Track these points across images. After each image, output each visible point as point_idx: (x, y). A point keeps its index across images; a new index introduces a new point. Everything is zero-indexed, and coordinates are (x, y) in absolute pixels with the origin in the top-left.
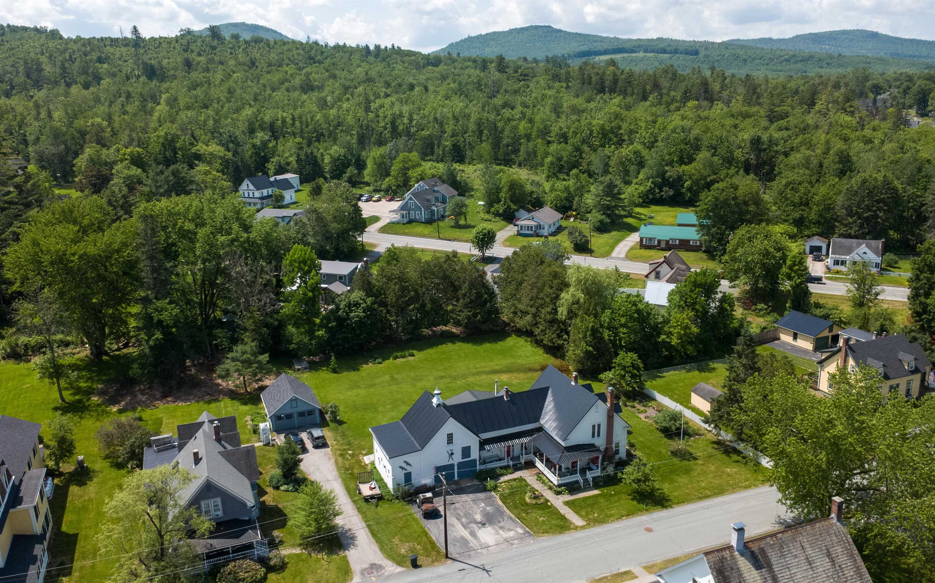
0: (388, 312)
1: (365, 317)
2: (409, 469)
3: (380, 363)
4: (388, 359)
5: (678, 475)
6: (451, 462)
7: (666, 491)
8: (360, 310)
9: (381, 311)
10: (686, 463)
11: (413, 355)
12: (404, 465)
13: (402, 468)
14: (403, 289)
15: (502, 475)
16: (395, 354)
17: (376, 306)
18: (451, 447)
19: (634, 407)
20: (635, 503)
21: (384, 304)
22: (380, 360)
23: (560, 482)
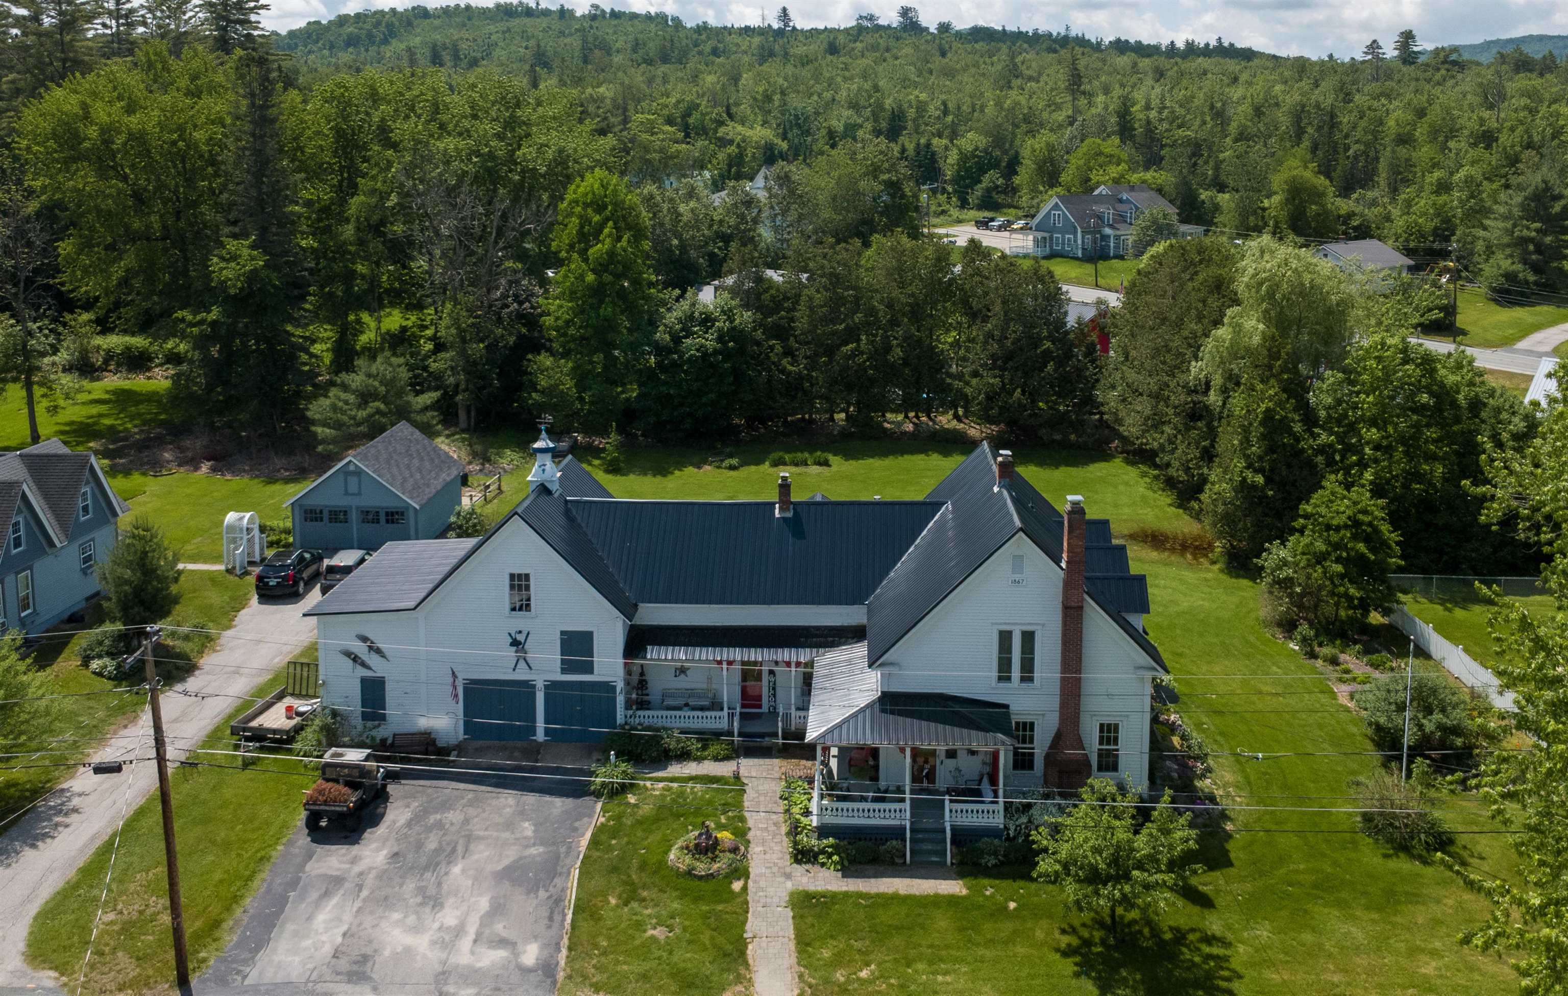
0: (788, 352)
1: (716, 352)
2: (378, 667)
3: (732, 468)
4: (758, 462)
5: (1340, 904)
6: (522, 674)
7: (1240, 955)
8: (712, 335)
9: (772, 348)
10: (1403, 865)
11: (826, 464)
12: (359, 648)
13: (355, 659)
14: (836, 303)
15: (684, 756)
16: (775, 455)
17: (759, 335)
18: (520, 622)
19: (1334, 661)
20: (1068, 966)
21: (781, 332)
22: (734, 461)
23: (829, 819)
